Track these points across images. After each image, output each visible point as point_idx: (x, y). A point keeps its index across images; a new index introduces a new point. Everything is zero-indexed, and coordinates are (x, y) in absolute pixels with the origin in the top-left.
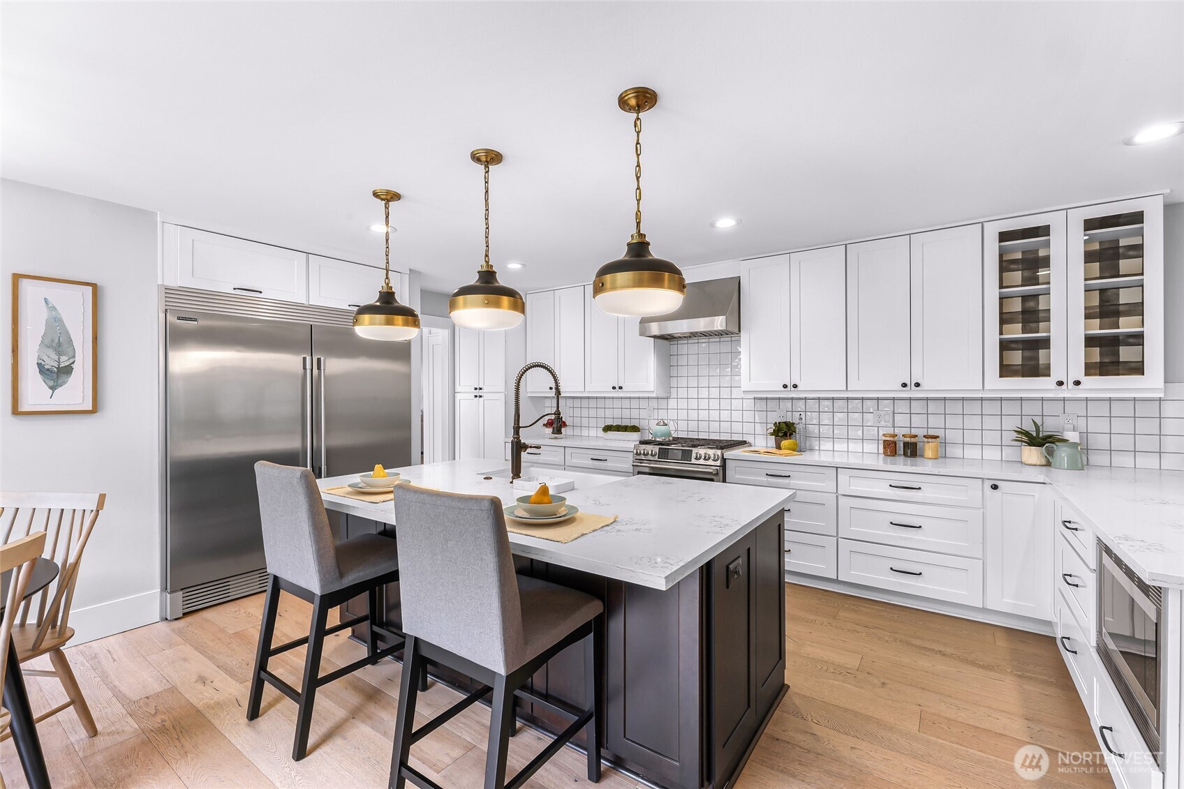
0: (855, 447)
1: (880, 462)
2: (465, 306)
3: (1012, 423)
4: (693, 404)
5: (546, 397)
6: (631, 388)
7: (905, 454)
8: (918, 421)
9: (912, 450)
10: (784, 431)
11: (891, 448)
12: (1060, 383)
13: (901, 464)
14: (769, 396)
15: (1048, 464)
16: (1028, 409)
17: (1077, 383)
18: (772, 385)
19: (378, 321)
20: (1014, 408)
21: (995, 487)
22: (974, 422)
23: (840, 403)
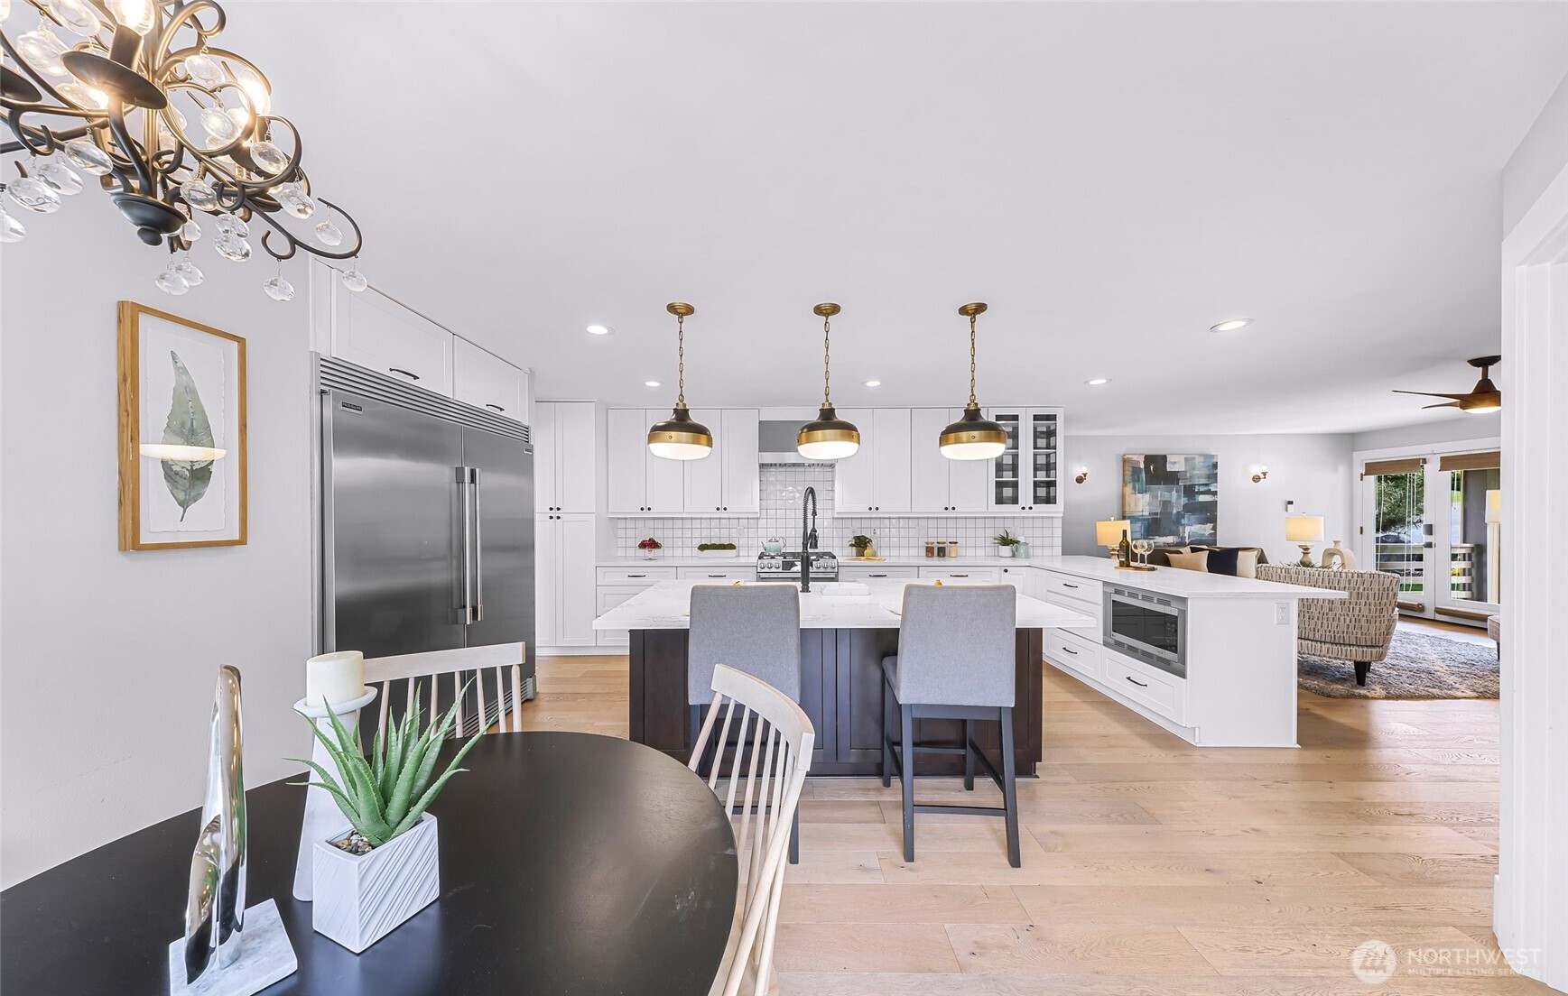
0: (904, 552)
1: (924, 561)
2: (824, 440)
3: (990, 533)
4: (781, 523)
5: (619, 519)
6: (735, 508)
7: (939, 555)
8: (942, 532)
9: (942, 552)
10: (861, 544)
11: (929, 551)
12: (1023, 508)
13: (936, 561)
14: (844, 516)
15: (1014, 556)
16: (999, 523)
17: (1031, 508)
18: (860, 508)
19: (684, 440)
20: (989, 523)
21: (1006, 571)
22: (971, 533)
23: (894, 521)
